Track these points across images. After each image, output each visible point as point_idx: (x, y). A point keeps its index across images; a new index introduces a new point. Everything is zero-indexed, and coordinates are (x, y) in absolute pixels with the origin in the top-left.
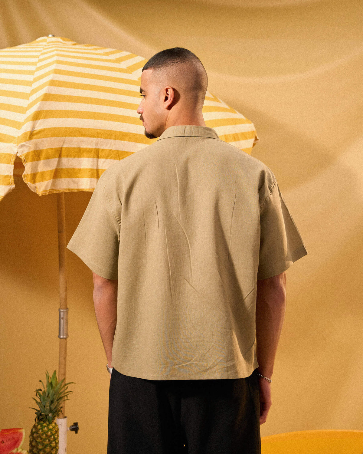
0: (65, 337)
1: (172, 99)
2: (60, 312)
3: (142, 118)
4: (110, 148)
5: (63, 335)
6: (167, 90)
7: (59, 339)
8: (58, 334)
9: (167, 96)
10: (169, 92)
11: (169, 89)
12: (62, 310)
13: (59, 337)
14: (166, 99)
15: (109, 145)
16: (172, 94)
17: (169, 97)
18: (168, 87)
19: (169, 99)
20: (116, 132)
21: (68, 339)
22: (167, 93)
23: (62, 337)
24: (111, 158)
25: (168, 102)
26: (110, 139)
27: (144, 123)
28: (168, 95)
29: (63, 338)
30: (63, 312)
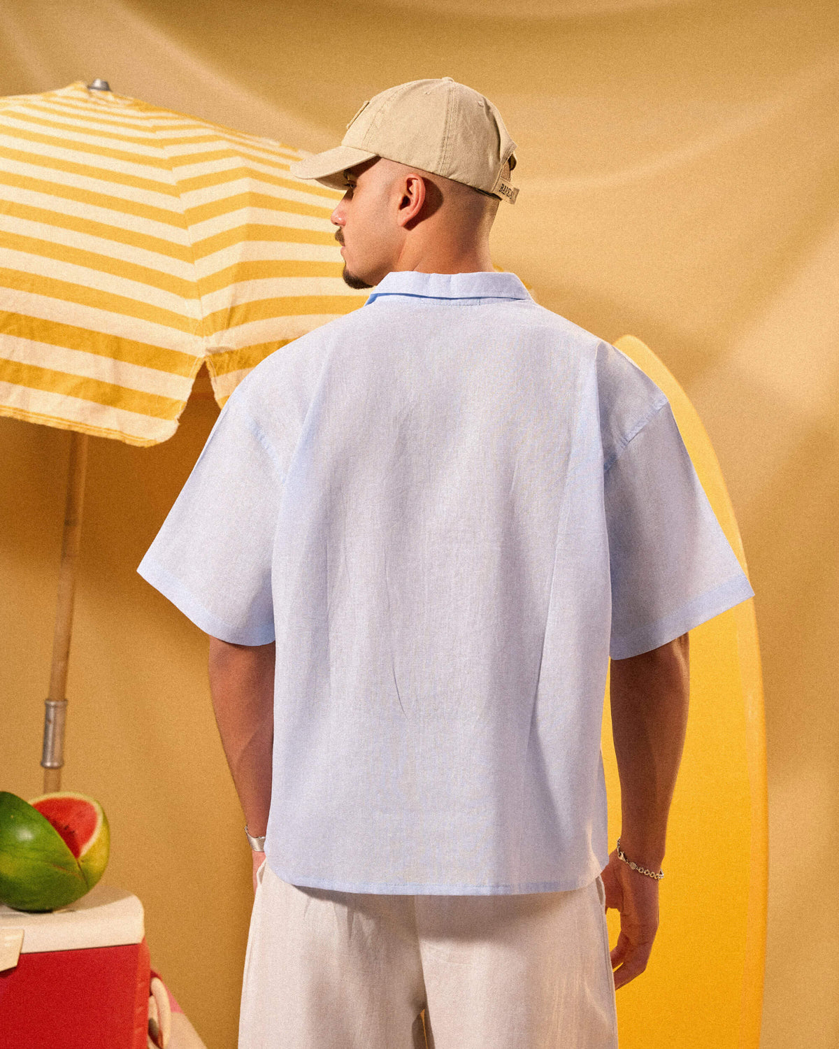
0: (56, 764)
1: (417, 207)
2: (48, 707)
3: (340, 237)
5: (52, 762)
6: (409, 183)
7: (42, 770)
8: (40, 758)
9: (409, 196)
10: (413, 189)
11: (414, 182)
12: (52, 703)
13: (42, 764)
14: (405, 202)
16: (420, 194)
17: (413, 199)
18: (412, 176)
19: (413, 203)
21: (64, 769)
22: (410, 189)
23: (48, 764)
25: (410, 212)
27: (345, 251)
28: (411, 193)
29: (52, 768)
30: (55, 707)
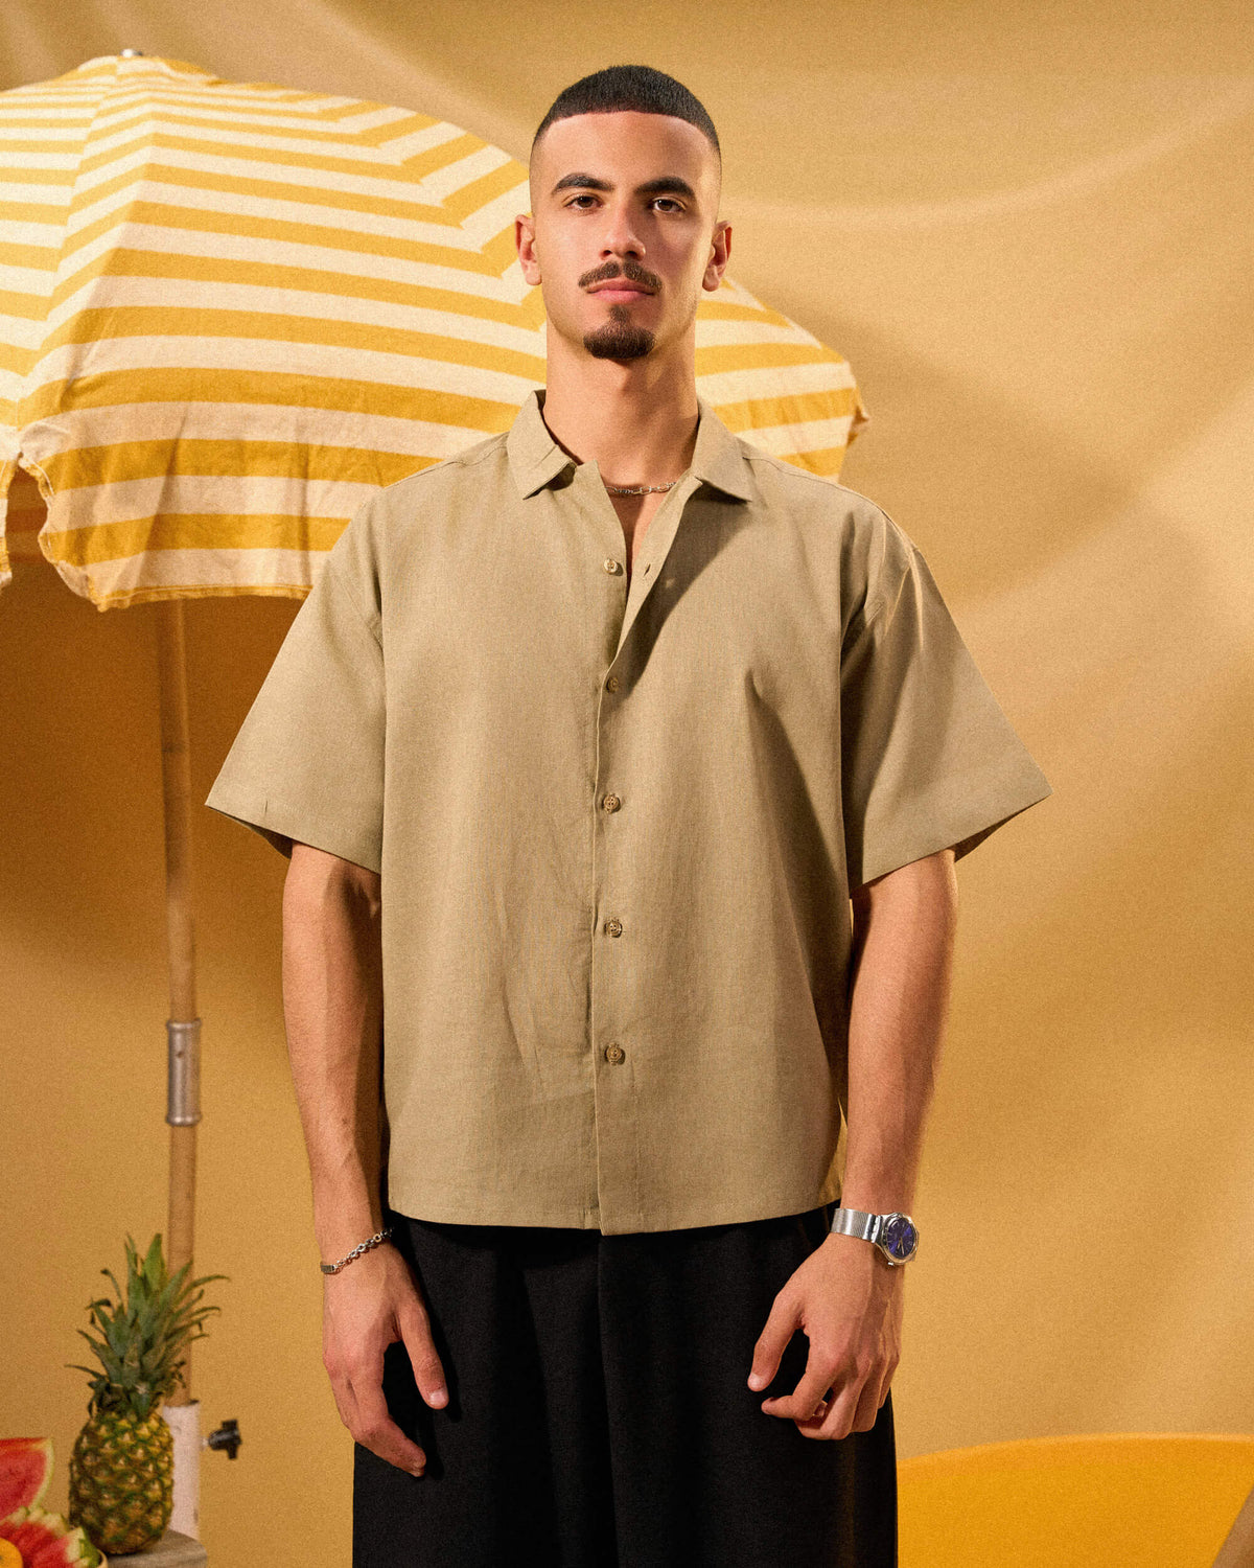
0: (189, 1120)
2: (171, 1032)
4: (349, 444)
5: (184, 1115)
7: (167, 1127)
8: (163, 1109)
12: (177, 1026)
13: (169, 1119)
15: (343, 433)
20: (369, 385)
21: (200, 1127)
23: (178, 1120)
24: (351, 479)
26: (348, 409)
29: (182, 1125)
30: (183, 1032)
